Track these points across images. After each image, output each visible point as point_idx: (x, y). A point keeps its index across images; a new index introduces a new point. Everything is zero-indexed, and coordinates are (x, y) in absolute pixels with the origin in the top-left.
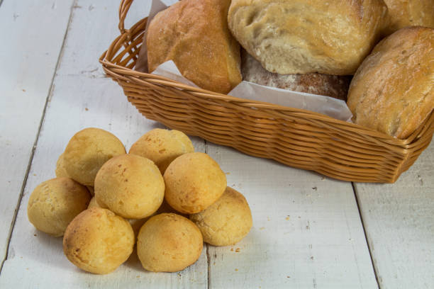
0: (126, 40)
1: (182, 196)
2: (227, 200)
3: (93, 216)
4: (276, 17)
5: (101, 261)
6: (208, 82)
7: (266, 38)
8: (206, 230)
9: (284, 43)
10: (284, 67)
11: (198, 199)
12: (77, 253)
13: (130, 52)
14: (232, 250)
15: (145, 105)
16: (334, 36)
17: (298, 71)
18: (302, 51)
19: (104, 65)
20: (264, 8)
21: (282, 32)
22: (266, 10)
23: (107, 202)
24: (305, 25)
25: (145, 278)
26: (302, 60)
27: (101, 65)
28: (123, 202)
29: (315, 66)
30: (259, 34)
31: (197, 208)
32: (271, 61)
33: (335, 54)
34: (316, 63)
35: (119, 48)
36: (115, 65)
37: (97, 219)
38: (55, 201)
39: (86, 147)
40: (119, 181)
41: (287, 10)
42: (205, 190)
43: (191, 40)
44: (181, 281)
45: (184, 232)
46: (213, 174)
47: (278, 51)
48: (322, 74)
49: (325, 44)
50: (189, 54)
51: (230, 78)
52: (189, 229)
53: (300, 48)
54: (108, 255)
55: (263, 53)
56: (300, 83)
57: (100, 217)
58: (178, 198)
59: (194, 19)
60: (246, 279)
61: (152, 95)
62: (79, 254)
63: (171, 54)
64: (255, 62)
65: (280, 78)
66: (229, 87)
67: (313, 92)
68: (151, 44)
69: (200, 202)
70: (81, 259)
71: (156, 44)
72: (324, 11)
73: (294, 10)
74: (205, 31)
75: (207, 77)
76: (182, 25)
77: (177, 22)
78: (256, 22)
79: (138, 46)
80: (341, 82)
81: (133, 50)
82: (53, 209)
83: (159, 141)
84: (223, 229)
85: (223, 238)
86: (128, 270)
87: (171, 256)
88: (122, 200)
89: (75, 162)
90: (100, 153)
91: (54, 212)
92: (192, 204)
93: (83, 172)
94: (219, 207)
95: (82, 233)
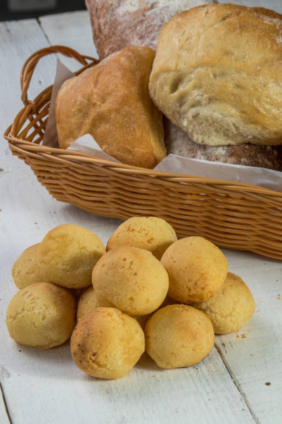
0: (31, 112)
1: (190, 285)
2: (230, 284)
3: (104, 316)
4: (203, 83)
5: (120, 363)
6: (131, 157)
7: (193, 106)
8: (215, 318)
9: (214, 111)
10: (213, 137)
11: (207, 285)
12: (93, 358)
13: (36, 127)
14: (237, 337)
15: (58, 185)
16: (268, 103)
17: (230, 142)
18: (233, 120)
19: (10, 142)
20: (191, 73)
21: (210, 100)
22: (192, 76)
23: (115, 301)
24: (236, 91)
25: (162, 377)
26: (234, 129)
27: (7, 141)
28: (135, 298)
29: (248, 135)
30: (185, 103)
31: (207, 294)
32: (200, 132)
33: (268, 122)
34: (248, 133)
35: (24, 121)
36: (21, 140)
37: (109, 318)
39: (67, 246)
41: (215, 76)
43: (110, 111)
44: (199, 373)
45: (199, 321)
47: (207, 120)
48: (254, 145)
49: (258, 111)
50: (108, 126)
51: (155, 152)
53: (231, 116)
54: (125, 356)
55: (190, 123)
56: (232, 155)
57: (111, 316)
58: (185, 287)
59: (112, 87)
60: (266, 363)
61: (67, 174)
62: (96, 358)
63: (87, 127)
64: (180, 134)
65: (209, 151)
66: (153, 162)
67: (245, 164)
68: (63, 117)
69: (210, 288)
70: (98, 363)
71: (68, 117)
72: (256, 75)
73: (223, 74)
74: (124, 101)
75: (129, 152)
76: (98, 94)
77: (92, 91)
78: (181, 89)
79: (43, 119)
80: (275, 153)
81: (38, 124)
82: (44, 318)
83: (144, 229)
84: (231, 315)
85: (232, 324)
86: (139, 371)
87: (191, 349)
88: (133, 296)
89: (57, 264)
90: (83, 250)
91: (45, 320)
92: (201, 291)
93: (69, 273)
94: (224, 291)
95: (97, 336)
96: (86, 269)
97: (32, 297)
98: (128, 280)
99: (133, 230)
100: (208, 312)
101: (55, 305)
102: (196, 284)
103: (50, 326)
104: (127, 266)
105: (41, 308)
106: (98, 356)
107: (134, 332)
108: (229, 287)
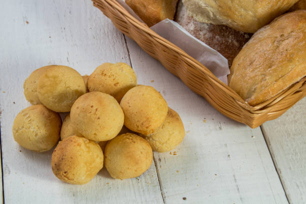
1: (138, 124)
3: (75, 146)
5: (83, 178)
8: (154, 144)
11: (150, 126)
12: (65, 174)
14: (171, 153)
23: (84, 134)
25: (113, 184)
28: (98, 134)
31: (150, 131)
37: (78, 147)
38: (37, 129)
39: (57, 84)
40: (94, 119)
42: (156, 119)
44: (139, 184)
45: (141, 151)
46: (161, 105)
52: (145, 148)
54: (88, 173)
57: (80, 146)
58: (135, 124)
60: (186, 179)
69: (152, 127)
70: (67, 178)
82: (36, 135)
83: (113, 75)
84: (166, 142)
85: (167, 148)
86: (99, 177)
87: (134, 170)
88: (96, 133)
89: (49, 97)
90: (68, 89)
91: (37, 137)
92: (146, 129)
93: (57, 105)
94: (163, 126)
95: (68, 160)
96: (69, 102)
97: (29, 119)
98: (93, 122)
99: (105, 75)
100: (151, 139)
101: (45, 126)
102: (142, 124)
103: (41, 141)
104: (93, 112)
105: (35, 128)
106: (68, 174)
107: (95, 157)
108: (167, 124)
